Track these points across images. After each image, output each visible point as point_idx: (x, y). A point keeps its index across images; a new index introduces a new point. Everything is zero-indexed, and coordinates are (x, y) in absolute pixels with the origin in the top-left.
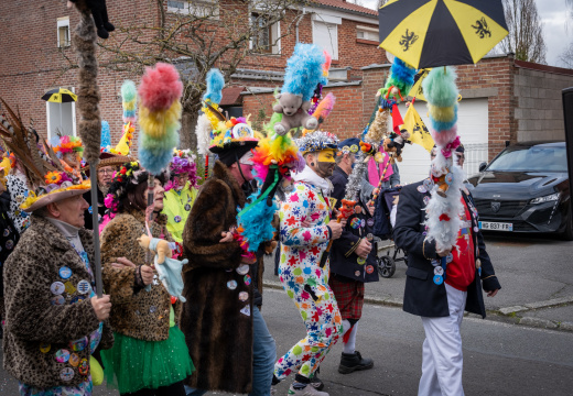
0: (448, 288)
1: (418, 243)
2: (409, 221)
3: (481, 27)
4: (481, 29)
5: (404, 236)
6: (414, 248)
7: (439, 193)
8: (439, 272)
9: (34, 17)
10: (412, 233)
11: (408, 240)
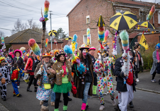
0: (127, 84)
1: (120, 74)
2: (117, 69)
3: (131, 21)
4: (131, 22)
5: (116, 72)
6: (119, 75)
7: (125, 61)
8: (125, 81)
9: (80, 16)
10: (118, 71)
11: (117, 73)
